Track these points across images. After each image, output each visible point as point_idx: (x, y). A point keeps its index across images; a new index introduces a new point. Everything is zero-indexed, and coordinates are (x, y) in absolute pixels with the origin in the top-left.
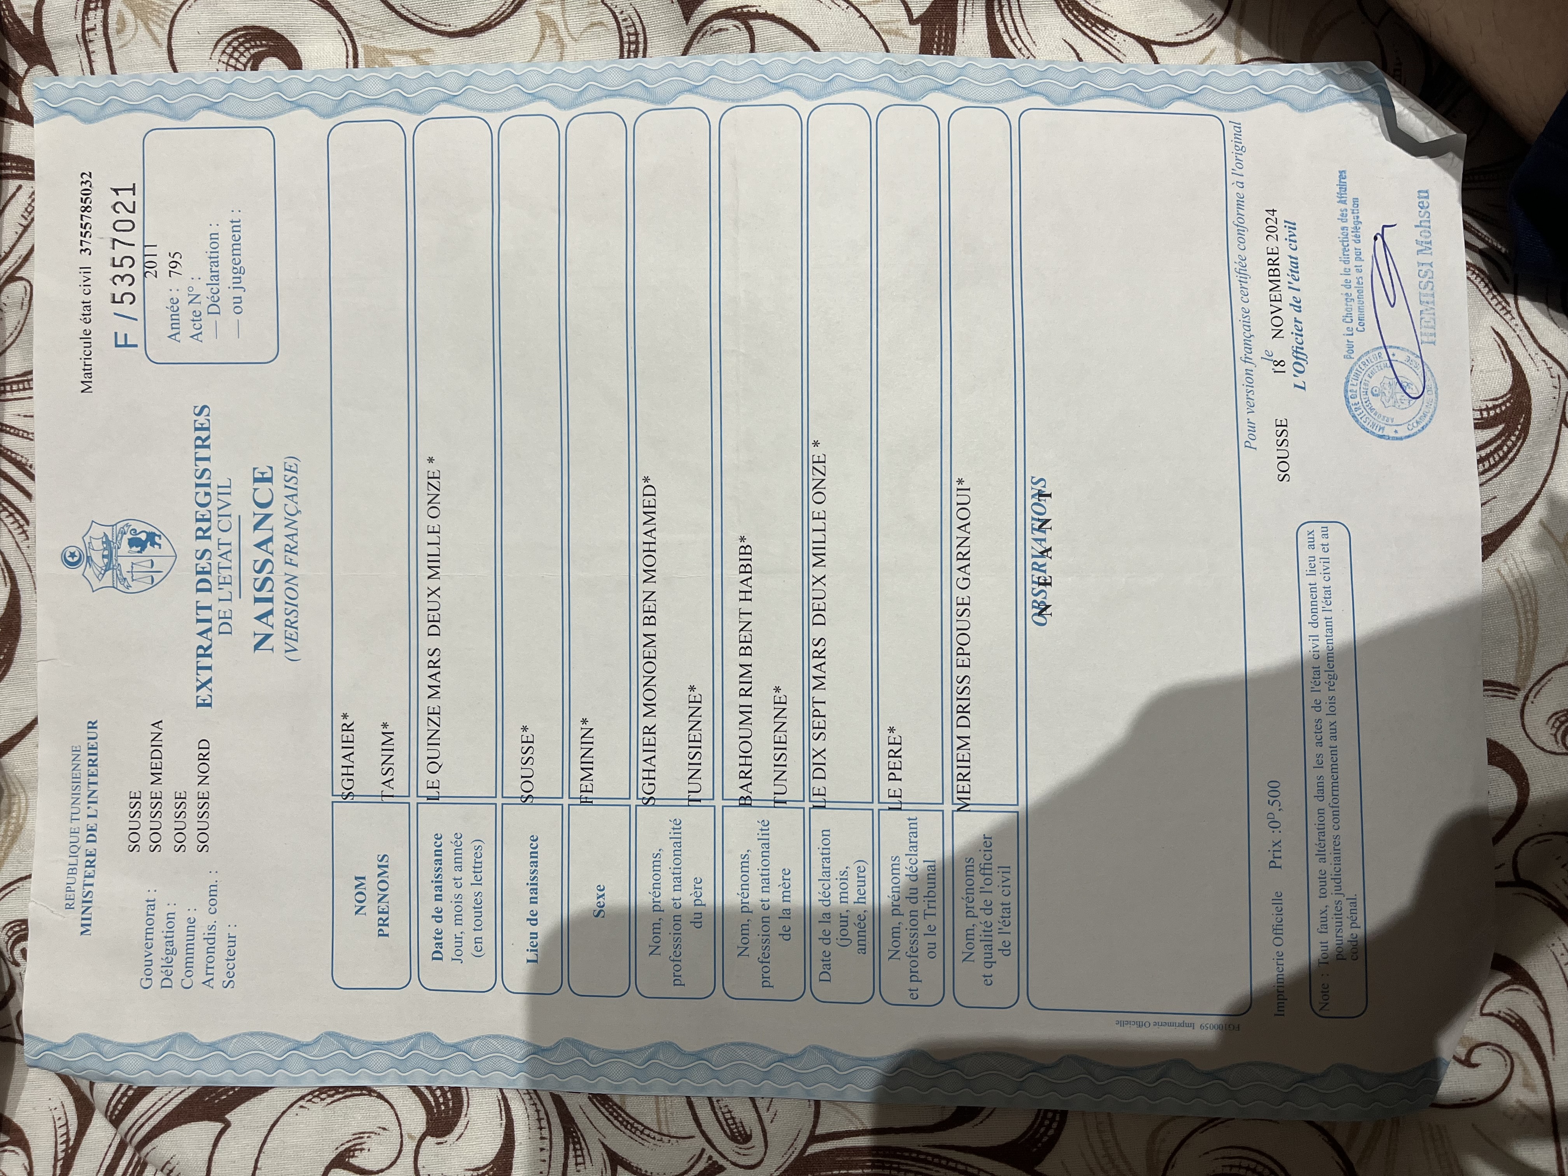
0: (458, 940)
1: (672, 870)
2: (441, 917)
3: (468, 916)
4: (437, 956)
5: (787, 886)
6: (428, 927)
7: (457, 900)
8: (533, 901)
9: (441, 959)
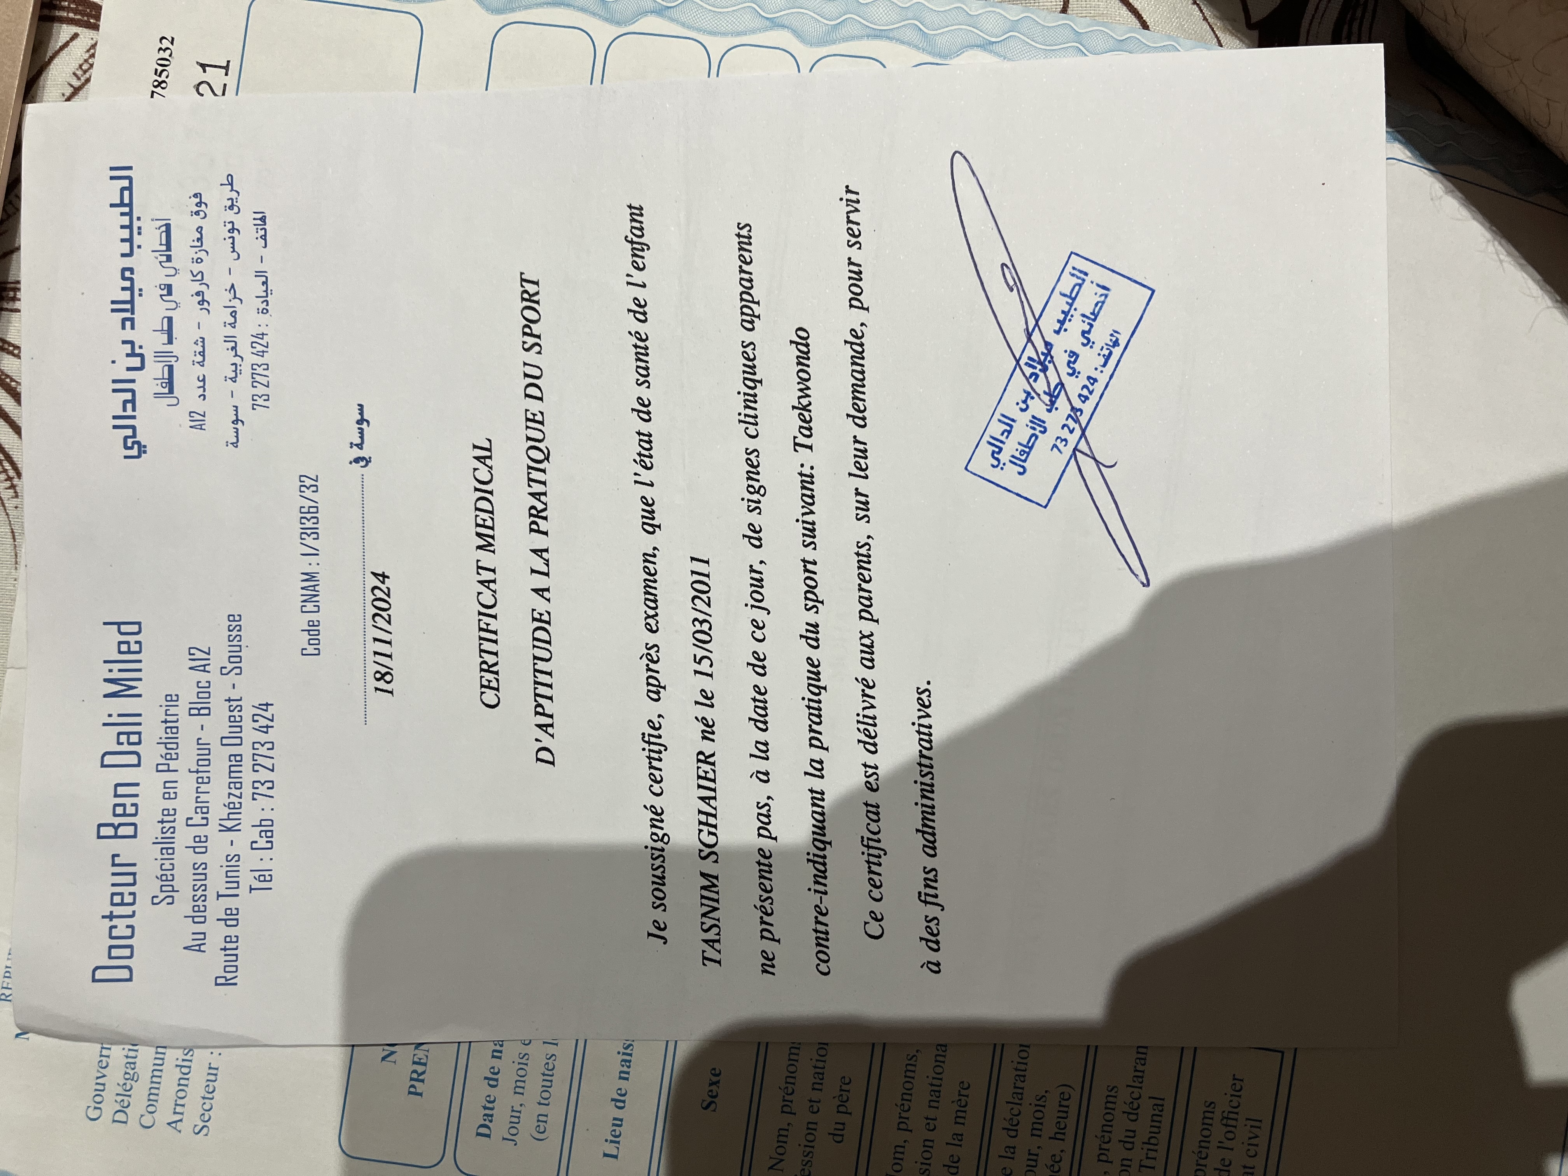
0: (516, 1115)
1: (814, 1063)
2: (497, 1080)
3: (534, 1083)
4: (484, 1132)
5: (963, 1103)
6: (478, 1093)
7: (521, 1061)
8: (624, 1076)
9: (488, 1136)
